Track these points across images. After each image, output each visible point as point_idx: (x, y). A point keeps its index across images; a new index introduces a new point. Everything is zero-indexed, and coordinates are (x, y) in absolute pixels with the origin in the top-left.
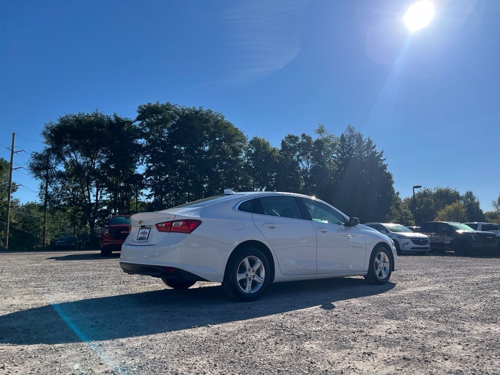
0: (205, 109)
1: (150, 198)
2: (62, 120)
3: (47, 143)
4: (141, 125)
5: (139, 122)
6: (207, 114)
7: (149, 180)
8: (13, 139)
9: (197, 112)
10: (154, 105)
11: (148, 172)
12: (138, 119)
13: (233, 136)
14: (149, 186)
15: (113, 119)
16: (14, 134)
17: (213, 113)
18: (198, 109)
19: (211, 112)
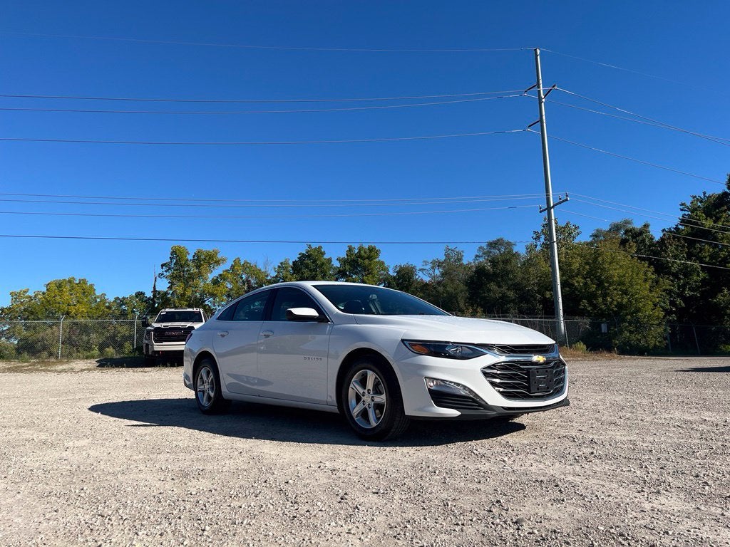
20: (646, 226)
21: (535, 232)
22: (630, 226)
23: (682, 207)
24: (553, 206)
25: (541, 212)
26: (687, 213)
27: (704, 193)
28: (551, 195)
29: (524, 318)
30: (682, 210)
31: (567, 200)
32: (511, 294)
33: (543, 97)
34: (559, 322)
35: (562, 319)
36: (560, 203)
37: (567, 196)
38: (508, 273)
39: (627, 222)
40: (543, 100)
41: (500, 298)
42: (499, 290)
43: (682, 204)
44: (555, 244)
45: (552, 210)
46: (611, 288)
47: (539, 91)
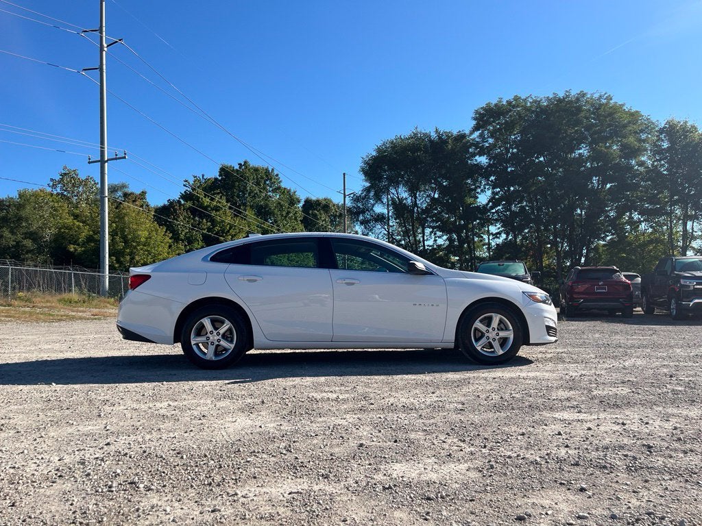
0: (574, 92)
1: (499, 238)
2: (379, 150)
3: (366, 181)
4: (481, 136)
5: (477, 134)
6: (578, 99)
7: (496, 212)
8: (344, 178)
9: (560, 101)
10: (496, 105)
11: (494, 201)
12: (476, 128)
13: (625, 126)
14: (497, 220)
15: (434, 135)
16: (344, 174)
17: (589, 96)
18: (561, 95)
19: (584, 95)
20: (144, 193)
21: (52, 180)
22: (126, 190)
23: (185, 183)
24: (107, 161)
25: (89, 163)
26: (189, 189)
27: (203, 176)
28: (106, 149)
29: (85, 271)
30: (184, 185)
31: (125, 158)
32: (28, 243)
33: (105, 45)
34: (104, 277)
35: (107, 273)
36: (116, 159)
37: (125, 154)
38: (20, 219)
39: (124, 186)
40: (105, 49)
41: (13, 246)
42: (13, 238)
43: (186, 181)
44: (107, 199)
45: (106, 164)
46: (138, 248)
47: (101, 38)
